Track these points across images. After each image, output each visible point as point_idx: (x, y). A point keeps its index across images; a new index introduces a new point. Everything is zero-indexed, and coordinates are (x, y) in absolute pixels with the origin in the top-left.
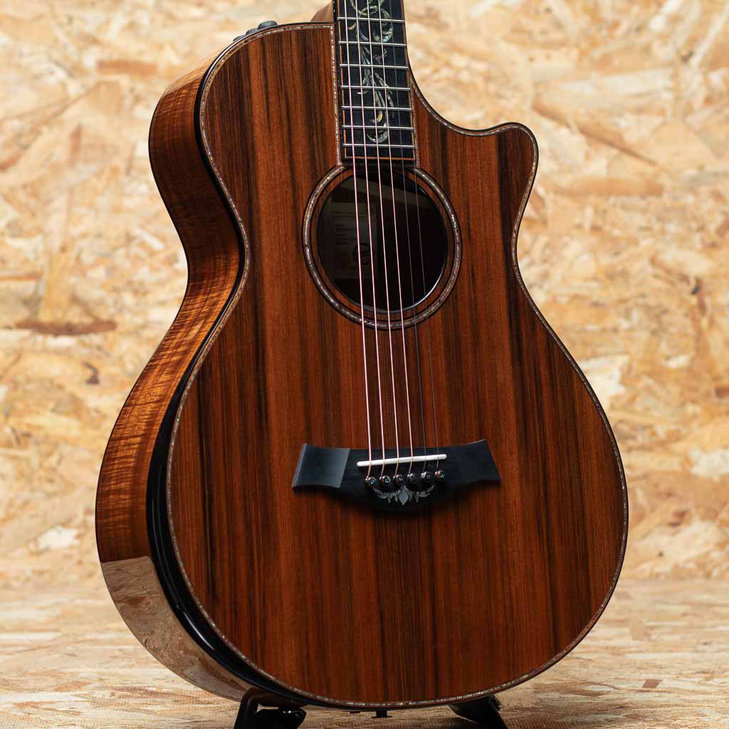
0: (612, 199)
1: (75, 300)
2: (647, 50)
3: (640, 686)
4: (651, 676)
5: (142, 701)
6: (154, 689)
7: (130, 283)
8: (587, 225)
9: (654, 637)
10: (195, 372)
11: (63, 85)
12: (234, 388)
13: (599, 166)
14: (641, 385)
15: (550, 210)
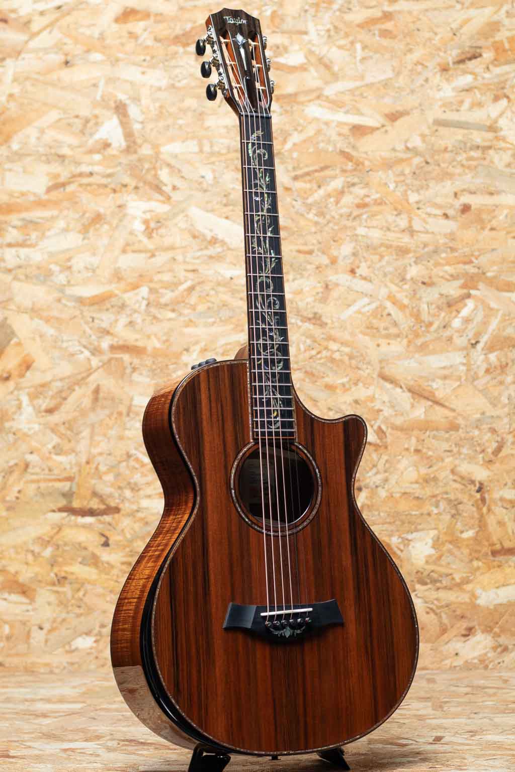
0: (428, 433)
1: (95, 494)
2: (450, 339)
3: (431, 740)
4: (439, 734)
5: (136, 748)
6: (143, 741)
7: (129, 483)
8: (412, 449)
9: (445, 709)
10: (168, 562)
11: (89, 360)
12: (190, 570)
13: (420, 412)
14: (445, 549)
15: (389, 439)
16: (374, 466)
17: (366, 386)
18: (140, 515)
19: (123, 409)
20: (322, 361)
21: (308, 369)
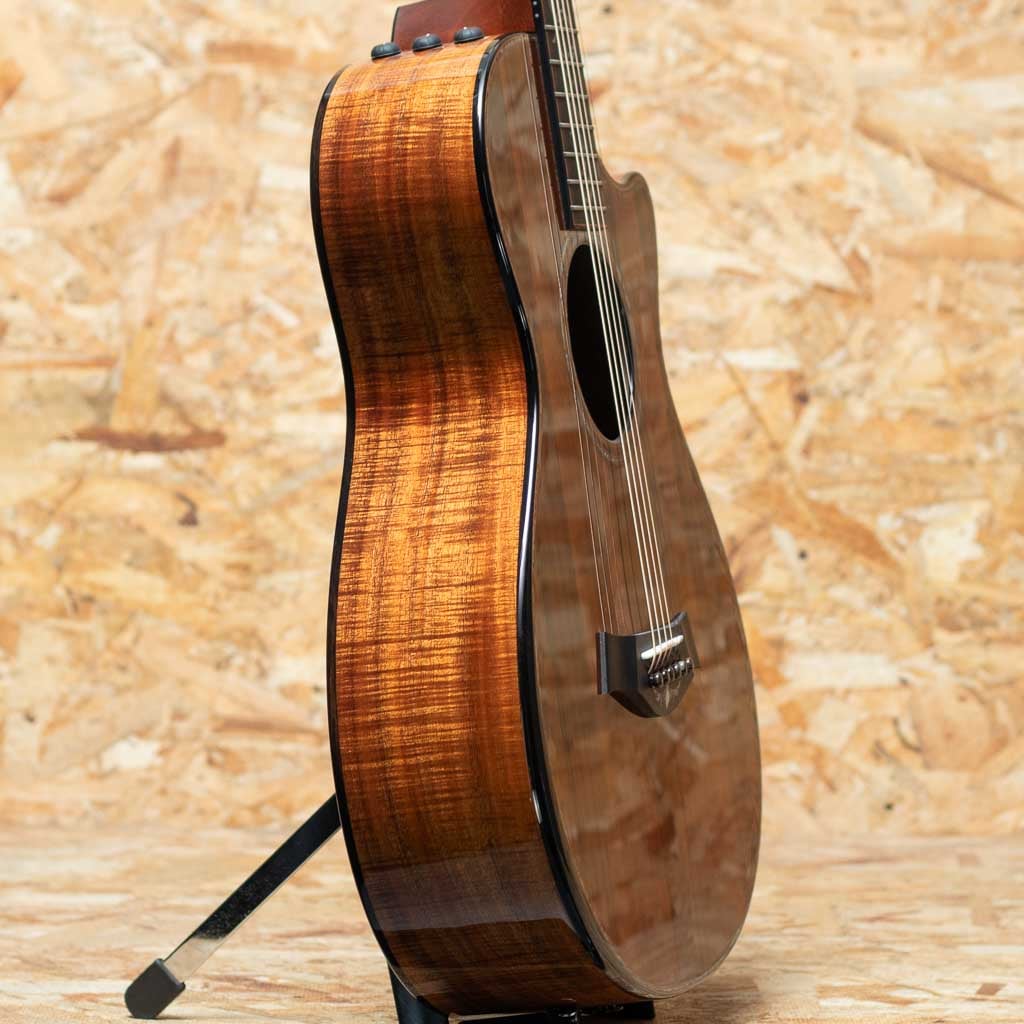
0: (971, 267)
1: (165, 399)
3: (972, 992)
6: (267, 980)
7: (248, 376)
8: (932, 304)
9: (1005, 922)
11: (155, 78)
13: (952, 215)
14: (1007, 546)
15: (877, 280)
16: (841, 343)
17: (825, 150)
18: (272, 451)
19: (236, 196)
20: (719, 90)
21: (685, 107)
